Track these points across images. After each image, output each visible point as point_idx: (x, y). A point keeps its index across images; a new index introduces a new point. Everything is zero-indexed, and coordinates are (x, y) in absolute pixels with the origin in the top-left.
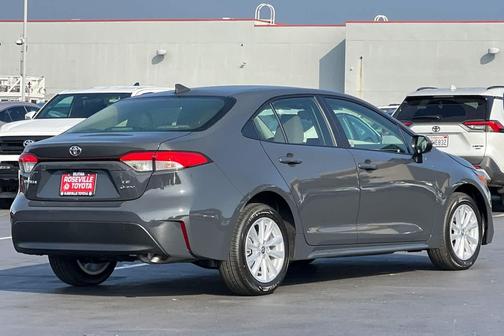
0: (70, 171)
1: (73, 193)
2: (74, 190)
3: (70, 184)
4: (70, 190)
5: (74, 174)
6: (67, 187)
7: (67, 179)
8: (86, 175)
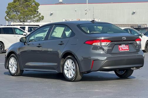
0: (121, 44)
1: (123, 51)
2: (123, 50)
3: (122, 48)
4: (122, 50)
5: (122, 45)
6: (121, 49)
7: (120, 47)
8: (126, 45)
